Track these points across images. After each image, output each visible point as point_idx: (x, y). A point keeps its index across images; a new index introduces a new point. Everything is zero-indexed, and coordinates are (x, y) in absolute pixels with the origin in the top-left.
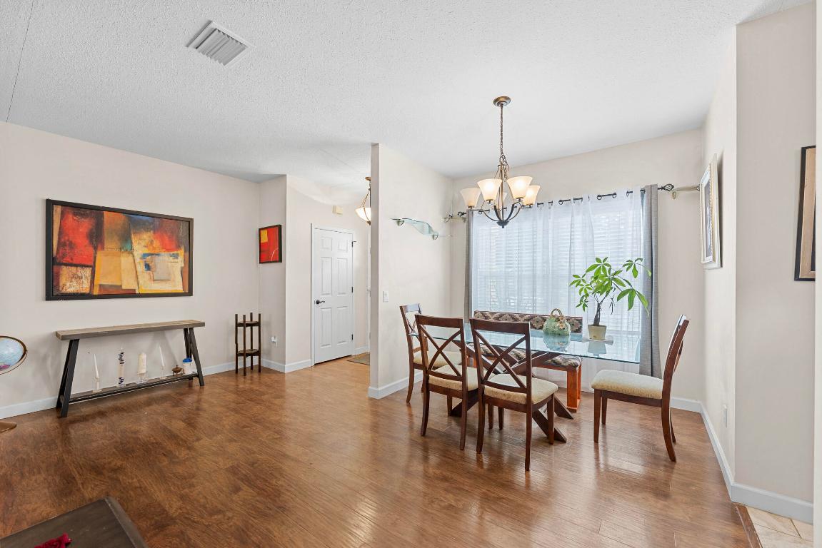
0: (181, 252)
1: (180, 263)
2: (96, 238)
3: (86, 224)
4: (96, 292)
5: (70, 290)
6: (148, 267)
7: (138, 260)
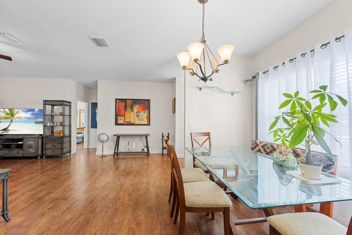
0: (147, 111)
1: (146, 114)
2: (125, 108)
3: (123, 104)
4: (125, 124)
5: (120, 123)
6: (137, 116)
7: (135, 114)
